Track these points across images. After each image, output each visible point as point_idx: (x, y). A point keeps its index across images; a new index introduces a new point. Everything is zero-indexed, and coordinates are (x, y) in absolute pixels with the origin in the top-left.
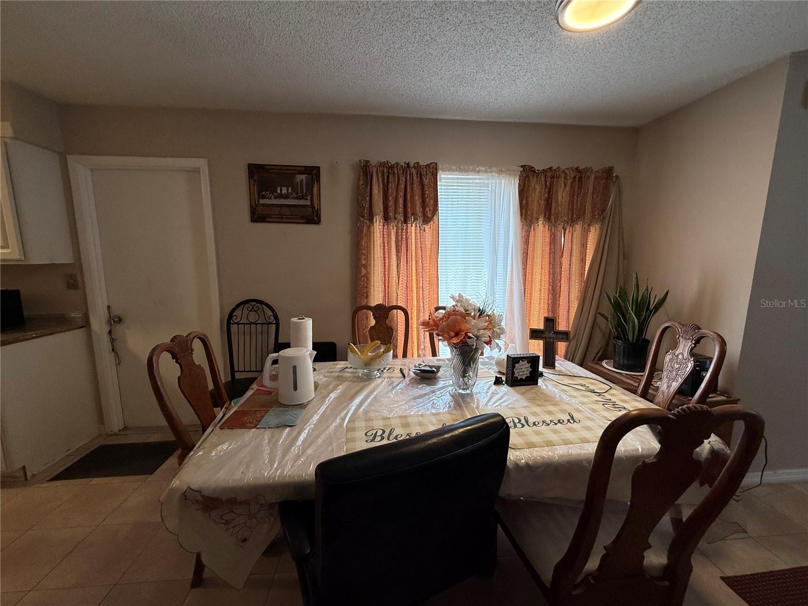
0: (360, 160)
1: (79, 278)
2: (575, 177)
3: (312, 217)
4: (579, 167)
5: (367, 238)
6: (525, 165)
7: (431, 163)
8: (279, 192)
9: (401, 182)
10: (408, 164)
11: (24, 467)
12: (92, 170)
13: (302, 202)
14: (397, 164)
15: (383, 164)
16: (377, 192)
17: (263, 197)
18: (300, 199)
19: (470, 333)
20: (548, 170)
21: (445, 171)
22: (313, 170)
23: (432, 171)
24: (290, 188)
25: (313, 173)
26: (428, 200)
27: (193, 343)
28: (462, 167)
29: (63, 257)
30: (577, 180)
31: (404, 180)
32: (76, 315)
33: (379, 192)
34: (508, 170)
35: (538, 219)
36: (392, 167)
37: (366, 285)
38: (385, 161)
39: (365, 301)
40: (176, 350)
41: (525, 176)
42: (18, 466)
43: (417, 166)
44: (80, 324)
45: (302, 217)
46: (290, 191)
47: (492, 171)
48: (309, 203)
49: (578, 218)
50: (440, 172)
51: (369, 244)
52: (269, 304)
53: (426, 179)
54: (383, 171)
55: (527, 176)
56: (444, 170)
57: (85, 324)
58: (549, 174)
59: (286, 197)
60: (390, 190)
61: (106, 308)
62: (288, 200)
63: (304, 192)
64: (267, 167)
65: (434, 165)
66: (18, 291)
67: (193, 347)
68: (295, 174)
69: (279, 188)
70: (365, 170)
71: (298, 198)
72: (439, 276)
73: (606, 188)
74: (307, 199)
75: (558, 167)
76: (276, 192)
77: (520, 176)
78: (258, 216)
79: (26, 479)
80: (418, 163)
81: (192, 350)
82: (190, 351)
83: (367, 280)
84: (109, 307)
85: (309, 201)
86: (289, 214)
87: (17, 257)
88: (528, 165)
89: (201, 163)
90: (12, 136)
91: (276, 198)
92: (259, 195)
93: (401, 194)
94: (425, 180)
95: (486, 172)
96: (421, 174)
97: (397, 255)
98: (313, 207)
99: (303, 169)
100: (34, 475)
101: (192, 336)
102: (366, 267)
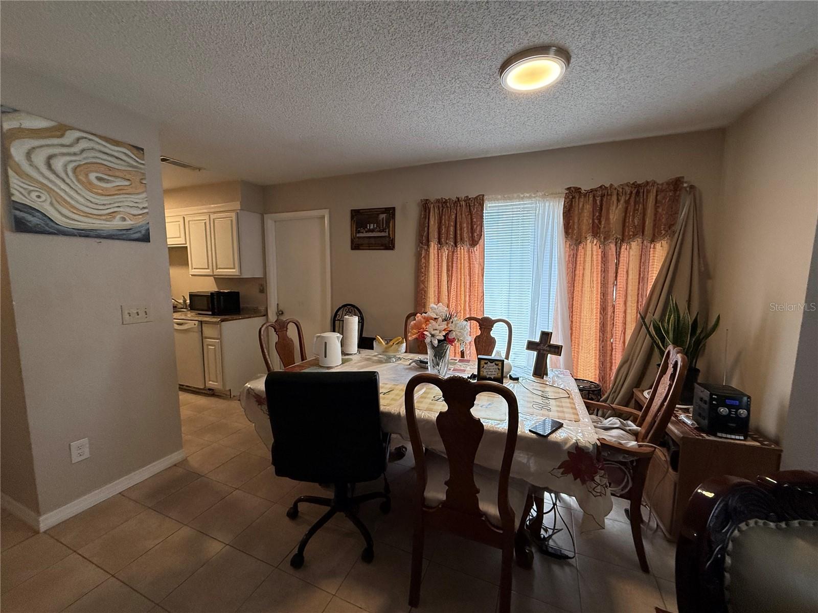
0: (421, 200)
1: (265, 285)
2: (631, 192)
3: (389, 245)
4: (636, 182)
5: (426, 260)
6: (570, 187)
7: (478, 196)
8: (368, 228)
9: (452, 213)
10: (458, 199)
11: (230, 390)
12: (275, 222)
13: (383, 234)
14: (449, 199)
15: (438, 201)
16: (433, 222)
17: (359, 232)
18: (382, 232)
19: (427, 331)
20: (599, 189)
21: (491, 201)
22: (389, 211)
23: (479, 201)
24: (375, 225)
25: (390, 212)
26: (475, 226)
27: (289, 325)
28: (505, 196)
29: (259, 275)
30: (633, 196)
31: (455, 212)
32: (262, 308)
33: (434, 222)
34: (552, 194)
35: (586, 238)
36: (446, 202)
37: (423, 297)
38: (440, 198)
39: (423, 309)
40: (277, 327)
41: (571, 197)
42: (228, 389)
43: (467, 199)
44: (263, 314)
45: (382, 245)
46: (375, 227)
47: (536, 196)
48: (387, 234)
49: (635, 235)
50: (486, 202)
51: (427, 264)
52: (359, 308)
53: (474, 209)
54: (439, 206)
55: (573, 197)
56: (489, 200)
57: (266, 315)
58: (599, 193)
59: (372, 231)
60: (443, 221)
61: (276, 305)
62: (374, 233)
63: (384, 226)
64: (361, 211)
65: (481, 197)
66: (238, 293)
67: (288, 327)
68: (378, 214)
69: (368, 225)
70: (425, 206)
71: (380, 231)
72: (484, 292)
73: (675, 200)
74: (386, 232)
75: (611, 185)
76: (367, 227)
77: (565, 198)
78: (356, 245)
79: (231, 397)
80: (467, 197)
81: (287, 329)
82: (285, 329)
83: (425, 293)
84: (278, 304)
85: (387, 233)
86: (374, 243)
87: (238, 274)
88: (574, 187)
89: (326, 213)
90: (240, 208)
91: (366, 232)
92: (356, 230)
93: (452, 224)
94: (472, 210)
95: (530, 197)
96: (470, 206)
97: (447, 273)
98: (389, 237)
99: (384, 210)
100: (234, 396)
101: (288, 321)
102: (423, 282)
